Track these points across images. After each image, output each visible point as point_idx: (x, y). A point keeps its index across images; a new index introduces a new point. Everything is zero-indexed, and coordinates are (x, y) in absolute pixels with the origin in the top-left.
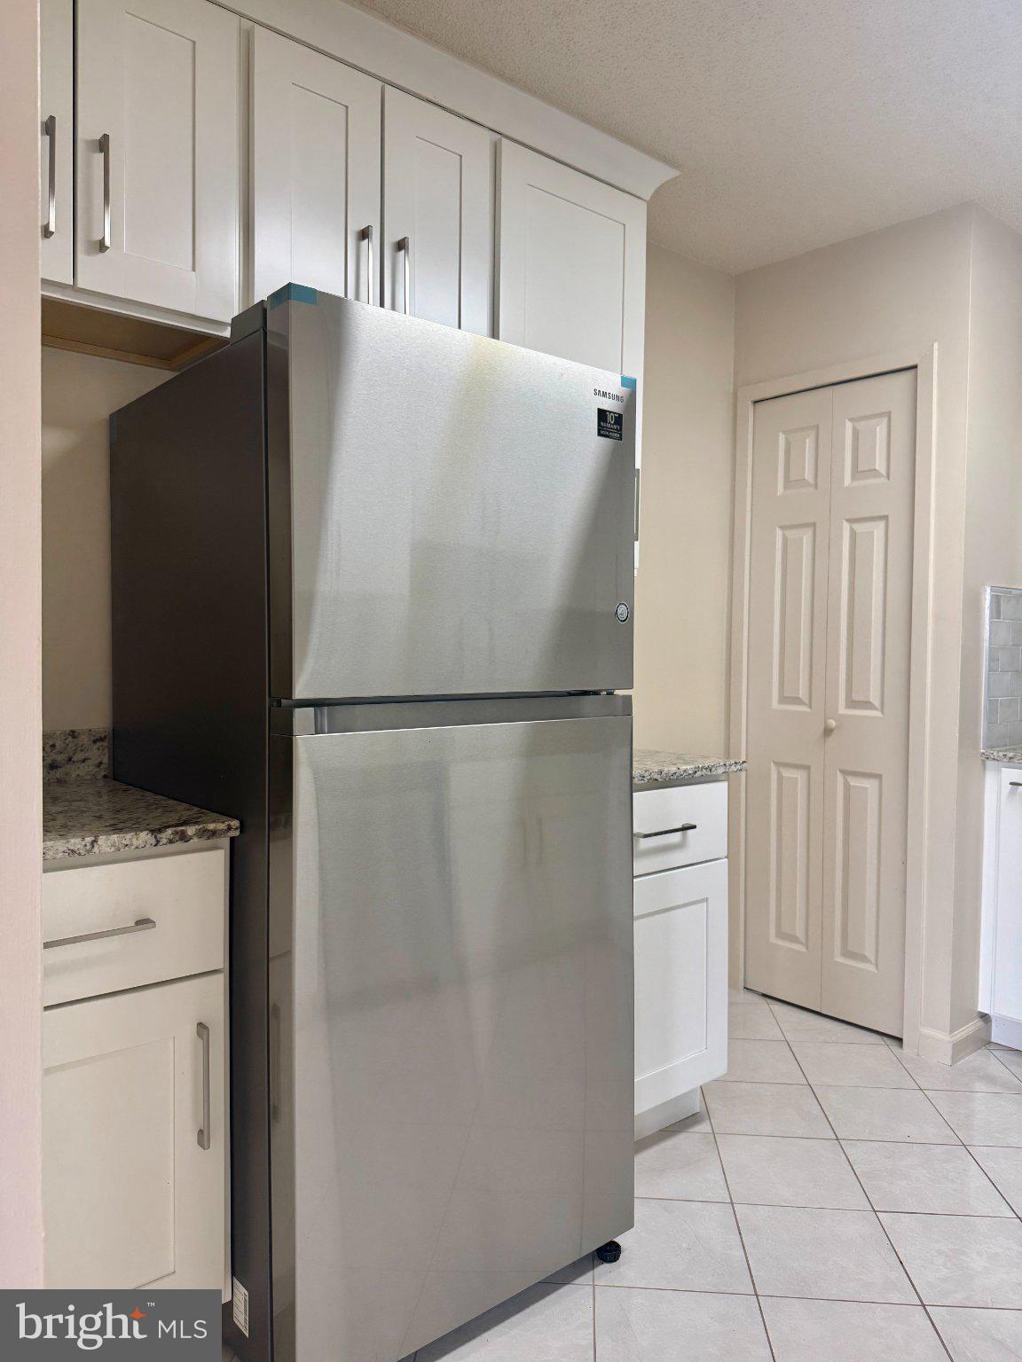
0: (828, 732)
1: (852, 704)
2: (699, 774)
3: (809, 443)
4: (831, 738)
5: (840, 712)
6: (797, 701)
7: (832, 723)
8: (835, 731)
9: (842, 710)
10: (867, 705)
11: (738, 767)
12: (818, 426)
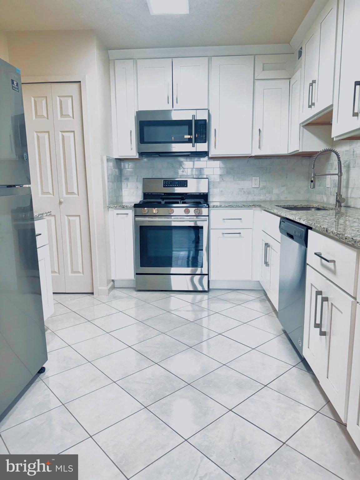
0: (61, 203)
1: (68, 193)
2: (40, 216)
3: (44, 102)
4: (62, 205)
5: (64, 196)
6: (48, 193)
7: (62, 200)
8: (63, 203)
9: (65, 195)
10: (73, 193)
11: (49, 214)
12: (47, 97)
